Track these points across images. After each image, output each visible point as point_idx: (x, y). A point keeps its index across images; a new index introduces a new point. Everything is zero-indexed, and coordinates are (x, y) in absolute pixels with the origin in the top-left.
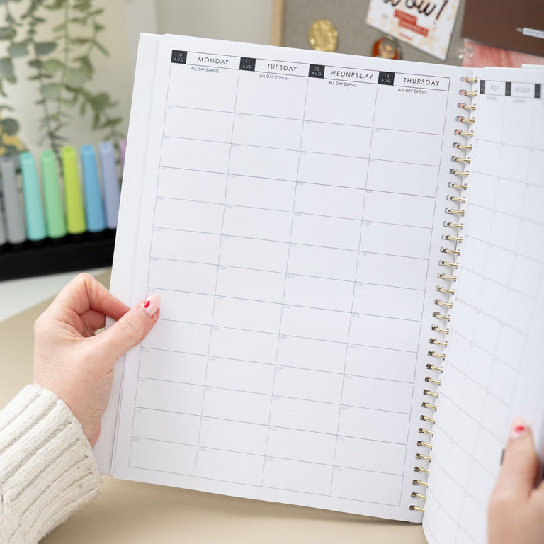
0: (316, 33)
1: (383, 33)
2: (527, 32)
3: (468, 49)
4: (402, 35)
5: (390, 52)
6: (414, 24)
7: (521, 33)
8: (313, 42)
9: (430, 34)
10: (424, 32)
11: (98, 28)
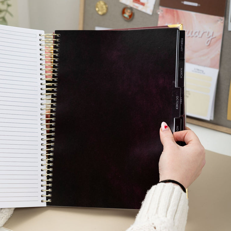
0: (99, 6)
1: (126, 5)
2: (186, 3)
3: (161, 11)
4: (134, 6)
5: (129, 13)
6: (139, 1)
7: (183, 4)
8: (97, 9)
9: (146, 5)
10: (143, 4)
11: (9, 5)
